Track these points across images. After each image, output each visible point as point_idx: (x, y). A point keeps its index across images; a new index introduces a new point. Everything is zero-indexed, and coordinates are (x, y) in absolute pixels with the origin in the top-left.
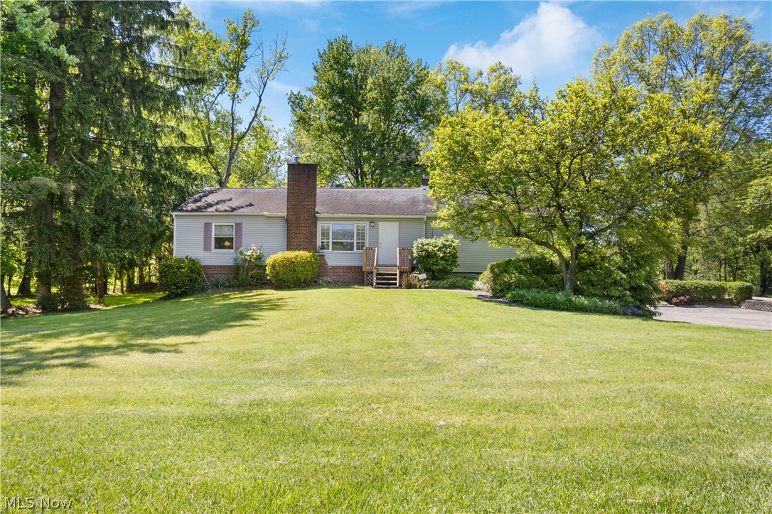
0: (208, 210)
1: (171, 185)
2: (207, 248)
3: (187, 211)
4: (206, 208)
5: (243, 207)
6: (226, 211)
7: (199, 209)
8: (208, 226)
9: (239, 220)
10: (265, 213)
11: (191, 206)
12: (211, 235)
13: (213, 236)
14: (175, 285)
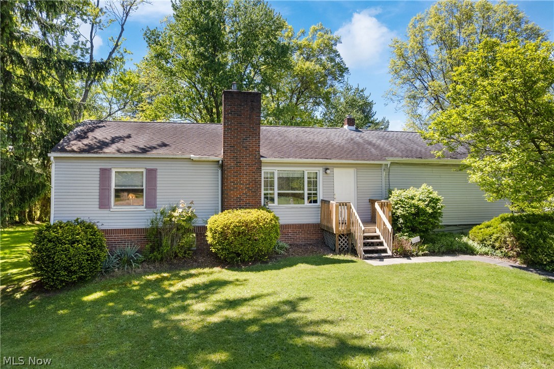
0: (106, 150)
1: (39, 114)
2: (104, 204)
3: (73, 151)
4: (101, 148)
5: (155, 148)
6: (134, 152)
7: (89, 149)
8: (105, 174)
9: (151, 165)
10: (192, 156)
11: (76, 145)
12: (110, 186)
13: (113, 187)
14: (66, 269)
